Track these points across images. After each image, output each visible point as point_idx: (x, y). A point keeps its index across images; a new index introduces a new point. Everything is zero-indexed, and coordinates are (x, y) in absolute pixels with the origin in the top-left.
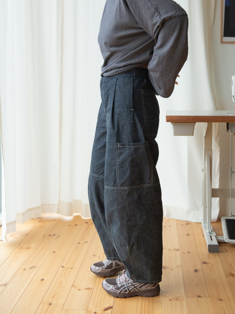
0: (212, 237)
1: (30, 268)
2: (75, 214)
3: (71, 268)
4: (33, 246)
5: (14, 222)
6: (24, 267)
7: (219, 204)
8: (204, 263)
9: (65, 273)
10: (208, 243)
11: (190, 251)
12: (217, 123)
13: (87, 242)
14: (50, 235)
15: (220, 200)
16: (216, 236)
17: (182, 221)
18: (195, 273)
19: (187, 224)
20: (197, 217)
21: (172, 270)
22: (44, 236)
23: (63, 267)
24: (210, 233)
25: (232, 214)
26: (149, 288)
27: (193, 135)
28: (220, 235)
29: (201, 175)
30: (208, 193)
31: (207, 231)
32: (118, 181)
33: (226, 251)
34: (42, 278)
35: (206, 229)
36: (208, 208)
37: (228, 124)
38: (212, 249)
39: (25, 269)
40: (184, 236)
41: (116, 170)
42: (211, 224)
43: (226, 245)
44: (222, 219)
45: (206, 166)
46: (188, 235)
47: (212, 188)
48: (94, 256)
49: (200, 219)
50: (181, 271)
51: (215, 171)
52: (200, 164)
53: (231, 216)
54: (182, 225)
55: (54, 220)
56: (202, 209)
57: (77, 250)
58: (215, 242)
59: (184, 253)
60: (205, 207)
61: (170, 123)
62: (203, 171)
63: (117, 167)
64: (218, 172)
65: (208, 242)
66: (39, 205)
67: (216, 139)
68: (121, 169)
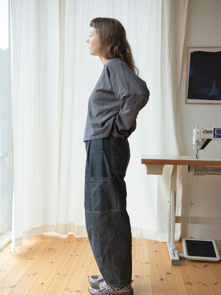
0: (175, 253)
1: (33, 274)
2: (69, 233)
3: (65, 275)
4: (36, 257)
5: (21, 238)
6: (28, 274)
7: (181, 228)
8: (168, 273)
9: (60, 279)
10: (171, 259)
11: (157, 264)
12: (181, 166)
13: (78, 255)
14: (49, 249)
15: (181, 225)
16: (178, 253)
17: (152, 241)
18: (161, 281)
19: (156, 243)
20: (164, 237)
21: (143, 278)
22: (44, 250)
23: (59, 274)
24: (173, 251)
25: (191, 237)
26: (125, 291)
27: (162, 174)
28: (181, 252)
29: (167, 206)
30: (173, 219)
31: (171, 249)
32: (93, 206)
33: (185, 265)
34: (42, 282)
35: (170, 247)
36: (172, 231)
37: (189, 166)
38: (174, 263)
39: (29, 275)
40: (153, 252)
41: (91, 198)
42: (174, 244)
43: (185, 260)
44: (182, 240)
45: (172, 198)
46: (156, 251)
47: (176, 215)
48: (83, 266)
49: (166, 240)
50: (150, 280)
51: (178, 202)
52: (167, 197)
53: (190, 238)
54: (152, 244)
55: (53, 237)
56: (167, 232)
57: (70, 261)
58: (177, 258)
59: (153, 266)
60: (170, 230)
61: (144, 165)
62: (169, 202)
63: (92, 196)
64: (180, 203)
65: (172, 257)
66: (41, 225)
67: (180, 178)
68: (95, 198)
